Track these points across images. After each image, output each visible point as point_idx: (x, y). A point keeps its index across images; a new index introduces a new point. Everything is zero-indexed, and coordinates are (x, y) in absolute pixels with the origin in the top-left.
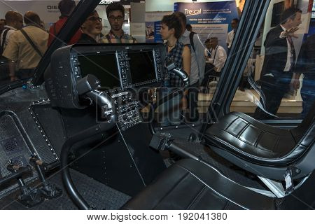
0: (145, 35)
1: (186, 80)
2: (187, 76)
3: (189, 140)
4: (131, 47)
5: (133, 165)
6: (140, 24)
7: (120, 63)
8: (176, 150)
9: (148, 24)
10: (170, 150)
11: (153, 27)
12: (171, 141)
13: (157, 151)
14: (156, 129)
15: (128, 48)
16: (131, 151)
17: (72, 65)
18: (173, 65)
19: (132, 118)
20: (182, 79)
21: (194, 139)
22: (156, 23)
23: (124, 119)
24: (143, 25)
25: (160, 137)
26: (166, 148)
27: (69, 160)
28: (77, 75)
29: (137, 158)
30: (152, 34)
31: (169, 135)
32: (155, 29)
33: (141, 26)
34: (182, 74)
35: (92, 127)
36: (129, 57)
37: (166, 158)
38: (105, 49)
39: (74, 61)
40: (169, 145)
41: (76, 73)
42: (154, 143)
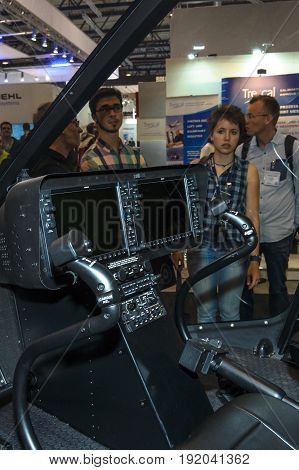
0: (165, 141)
1: (249, 233)
2: (251, 225)
3: (258, 353)
4: (144, 175)
5: (147, 402)
6: (155, 121)
7: (124, 205)
8: (232, 374)
9: (170, 120)
10: (219, 374)
11: (180, 125)
12: (221, 355)
13: (193, 375)
14: (190, 328)
15: (138, 176)
16: (143, 373)
17: (42, 211)
18: (222, 205)
19: (146, 308)
20: (242, 231)
21: (268, 350)
22: (186, 117)
23: (131, 310)
24: (163, 122)
25: (198, 346)
26: (211, 369)
27: (30, 387)
28: (50, 228)
29: (153, 387)
30: (179, 138)
31: (218, 344)
32: (185, 129)
33: (158, 124)
34: (241, 222)
35: (74, 326)
36: (139, 192)
37: (210, 388)
38: (98, 181)
39: (45, 204)
40: (218, 363)
41: (47, 225)
42: (188, 359)
